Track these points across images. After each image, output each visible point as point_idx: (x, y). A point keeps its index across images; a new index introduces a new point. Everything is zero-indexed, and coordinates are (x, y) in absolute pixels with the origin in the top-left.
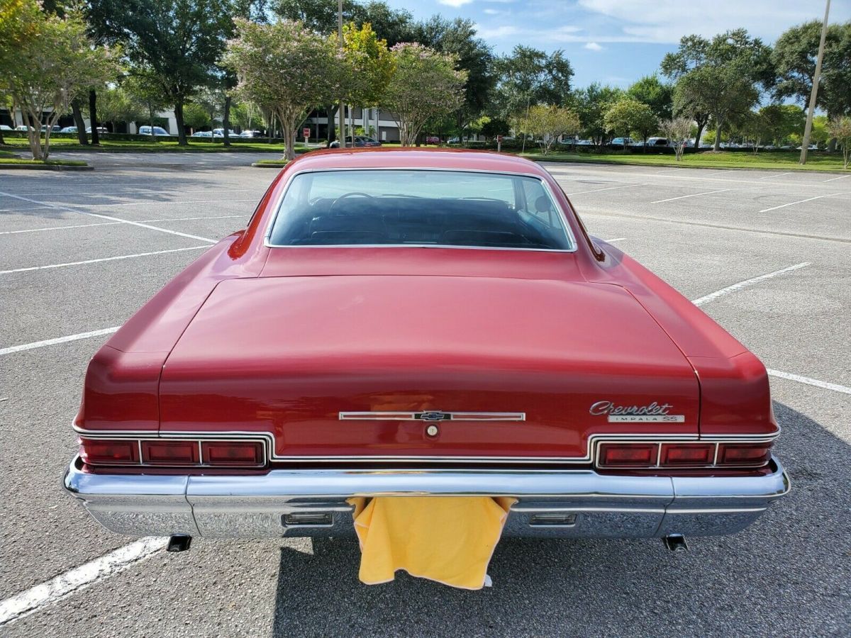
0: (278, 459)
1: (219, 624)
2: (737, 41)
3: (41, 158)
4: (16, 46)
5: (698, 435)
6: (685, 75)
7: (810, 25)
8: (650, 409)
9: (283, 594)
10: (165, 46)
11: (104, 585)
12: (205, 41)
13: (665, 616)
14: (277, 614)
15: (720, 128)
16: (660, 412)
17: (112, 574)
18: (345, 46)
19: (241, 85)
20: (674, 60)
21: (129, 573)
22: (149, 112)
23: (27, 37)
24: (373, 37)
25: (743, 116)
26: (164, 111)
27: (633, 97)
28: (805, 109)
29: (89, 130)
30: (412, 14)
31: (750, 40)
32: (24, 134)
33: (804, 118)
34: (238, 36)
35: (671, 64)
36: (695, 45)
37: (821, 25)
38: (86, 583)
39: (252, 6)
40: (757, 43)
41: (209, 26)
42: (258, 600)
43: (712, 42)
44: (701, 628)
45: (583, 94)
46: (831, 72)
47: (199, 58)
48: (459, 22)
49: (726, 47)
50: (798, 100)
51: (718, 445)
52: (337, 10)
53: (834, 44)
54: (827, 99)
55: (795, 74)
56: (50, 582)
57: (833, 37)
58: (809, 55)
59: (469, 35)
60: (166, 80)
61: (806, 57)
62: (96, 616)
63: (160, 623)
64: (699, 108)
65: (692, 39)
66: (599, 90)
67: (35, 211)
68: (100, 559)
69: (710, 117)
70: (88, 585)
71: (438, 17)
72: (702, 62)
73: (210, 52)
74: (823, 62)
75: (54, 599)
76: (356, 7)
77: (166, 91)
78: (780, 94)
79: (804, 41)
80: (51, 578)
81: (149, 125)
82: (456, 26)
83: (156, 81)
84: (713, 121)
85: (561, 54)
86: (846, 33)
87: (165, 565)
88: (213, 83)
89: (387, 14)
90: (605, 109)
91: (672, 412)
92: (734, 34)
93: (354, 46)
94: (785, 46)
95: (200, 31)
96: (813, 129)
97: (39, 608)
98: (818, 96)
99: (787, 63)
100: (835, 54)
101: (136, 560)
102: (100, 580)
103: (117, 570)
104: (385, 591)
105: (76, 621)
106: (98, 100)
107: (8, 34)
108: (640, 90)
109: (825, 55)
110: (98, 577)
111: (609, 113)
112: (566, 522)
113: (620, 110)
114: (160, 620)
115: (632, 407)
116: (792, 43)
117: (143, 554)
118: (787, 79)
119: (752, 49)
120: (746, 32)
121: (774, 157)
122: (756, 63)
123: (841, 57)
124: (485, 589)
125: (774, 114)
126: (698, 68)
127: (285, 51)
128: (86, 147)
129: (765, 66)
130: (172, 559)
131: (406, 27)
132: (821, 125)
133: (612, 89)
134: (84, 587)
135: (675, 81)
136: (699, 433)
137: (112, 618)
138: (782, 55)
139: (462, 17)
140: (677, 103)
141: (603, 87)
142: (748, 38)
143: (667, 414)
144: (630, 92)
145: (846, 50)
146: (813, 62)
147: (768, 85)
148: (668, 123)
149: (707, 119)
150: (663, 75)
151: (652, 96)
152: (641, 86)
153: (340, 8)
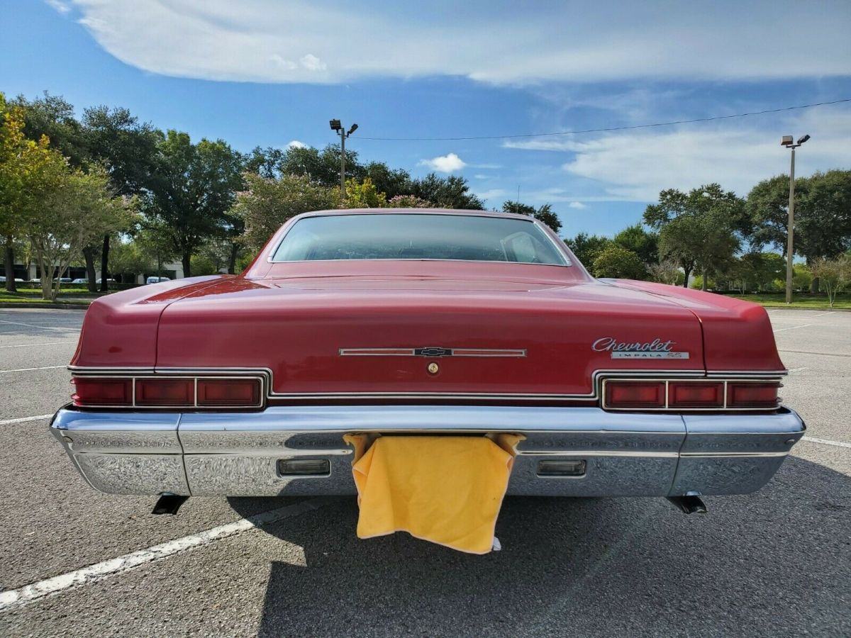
0: (275, 396)
1: (202, 621)
2: (712, 195)
3: (50, 299)
4: (40, 196)
5: (704, 371)
6: (667, 224)
7: (778, 179)
8: (652, 345)
9: (273, 597)
10: (178, 202)
11: (78, 592)
12: (216, 198)
13: (693, 613)
14: (266, 613)
15: (706, 272)
16: (664, 348)
17: (88, 584)
18: (347, 198)
19: (247, 231)
20: (656, 211)
21: (106, 583)
22: (157, 264)
23: (50, 188)
24: (373, 189)
25: (726, 261)
26: (172, 262)
27: (620, 245)
28: (784, 255)
29: (99, 280)
30: (409, 173)
31: (724, 193)
32: (36, 285)
33: (785, 265)
34: (247, 189)
35: (653, 214)
36: (672, 197)
37: (789, 179)
38: (58, 591)
39: (261, 167)
40: (731, 196)
41: (221, 184)
42: (246, 602)
43: (689, 195)
44: (733, 622)
45: (571, 244)
46: (804, 220)
47: (209, 213)
48: (452, 180)
49: (703, 200)
50: (776, 247)
51: (726, 383)
52: (339, 170)
53: (803, 195)
54: (803, 245)
55: (770, 223)
56: (19, 590)
57: (801, 188)
58: (781, 206)
59: (462, 191)
60: (177, 234)
61: (778, 207)
62: (66, 616)
63: (136, 621)
64: (684, 255)
65: (670, 192)
66: (586, 240)
67: (41, 333)
68: (75, 572)
69: (695, 263)
70: (59, 592)
71: (433, 175)
72: (682, 213)
73: (218, 207)
74: (795, 212)
75: (22, 602)
76: (357, 167)
77: (176, 243)
78: (759, 240)
79: (774, 193)
80: (21, 587)
81: (157, 276)
82: (450, 184)
83: (167, 234)
84: (699, 267)
85: (548, 208)
86: (814, 185)
87: (145, 576)
88: (222, 234)
89: (386, 173)
90: (593, 256)
91: (676, 349)
92: (708, 188)
93: (356, 197)
94: (758, 199)
95: (212, 188)
96: (794, 275)
97: (5, 609)
98: (794, 242)
99: (761, 213)
100: (805, 203)
101: (114, 573)
102: (73, 588)
103: (93, 580)
104: (384, 594)
105: (44, 620)
106: (110, 253)
107: (33, 185)
108: (626, 238)
109: (796, 205)
110: (72, 586)
111: (597, 260)
112: (576, 472)
113: (608, 257)
114: (136, 618)
115: (635, 344)
116: (763, 196)
117: (123, 567)
118: (762, 227)
119: (727, 201)
120: (719, 186)
121: (761, 298)
122: (732, 214)
123: (811, 206)
124: (493, 552)
125: (755, 259)
126: (679, 218)
127: (291, 201)
128: (96, 293)
129: (741, 216)
130: (153, 572)
131: (403, 184)
132: (802, 271)
133: (599, 238)
134: (56, 593)
135: (659, 230)
136: (705, 369)
137: (84, 617)
138: (755, 206)
139: (455, 177)
140: (663, 249)
141: (590, 237)
142: (722, 191)
143: (671, 351)
144: (617, 241)
145: (815, 200)
146: (785, 212)
147: (747, 232)
148: (655, 266)
149: (692, 264)
150: (646, 225)
151: (637, 245)
152: (626, 235)
153: (343, 169)
